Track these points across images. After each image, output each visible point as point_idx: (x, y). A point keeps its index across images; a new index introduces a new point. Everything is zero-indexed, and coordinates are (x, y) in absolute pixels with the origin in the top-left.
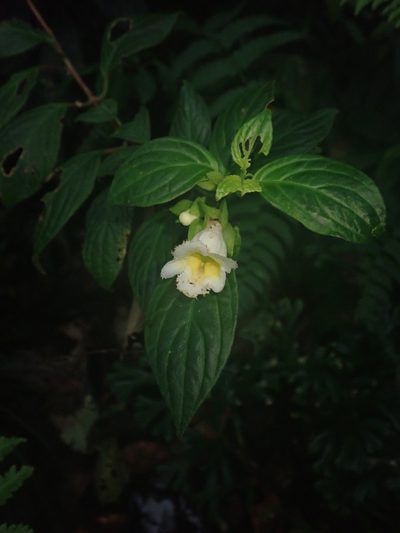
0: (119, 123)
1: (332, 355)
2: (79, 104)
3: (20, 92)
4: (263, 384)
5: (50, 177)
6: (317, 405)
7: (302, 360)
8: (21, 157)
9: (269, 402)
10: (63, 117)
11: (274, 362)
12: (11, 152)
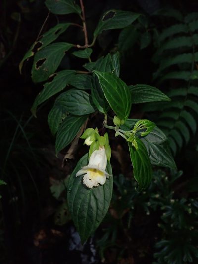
0: (90, 61)
1: (189, 205)
2: (78, 46)
3: (56, 33)
4: (149, 204)
5: (52, 76)
6: (172, 226)
7: (172, 201)
8: (44, 63)
9: (148, 214)
10: (67, 50)
11: (158, 196)
12: (41, 59)
